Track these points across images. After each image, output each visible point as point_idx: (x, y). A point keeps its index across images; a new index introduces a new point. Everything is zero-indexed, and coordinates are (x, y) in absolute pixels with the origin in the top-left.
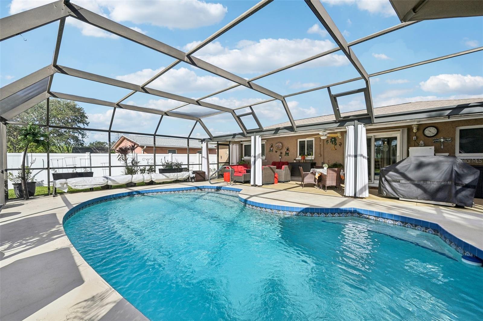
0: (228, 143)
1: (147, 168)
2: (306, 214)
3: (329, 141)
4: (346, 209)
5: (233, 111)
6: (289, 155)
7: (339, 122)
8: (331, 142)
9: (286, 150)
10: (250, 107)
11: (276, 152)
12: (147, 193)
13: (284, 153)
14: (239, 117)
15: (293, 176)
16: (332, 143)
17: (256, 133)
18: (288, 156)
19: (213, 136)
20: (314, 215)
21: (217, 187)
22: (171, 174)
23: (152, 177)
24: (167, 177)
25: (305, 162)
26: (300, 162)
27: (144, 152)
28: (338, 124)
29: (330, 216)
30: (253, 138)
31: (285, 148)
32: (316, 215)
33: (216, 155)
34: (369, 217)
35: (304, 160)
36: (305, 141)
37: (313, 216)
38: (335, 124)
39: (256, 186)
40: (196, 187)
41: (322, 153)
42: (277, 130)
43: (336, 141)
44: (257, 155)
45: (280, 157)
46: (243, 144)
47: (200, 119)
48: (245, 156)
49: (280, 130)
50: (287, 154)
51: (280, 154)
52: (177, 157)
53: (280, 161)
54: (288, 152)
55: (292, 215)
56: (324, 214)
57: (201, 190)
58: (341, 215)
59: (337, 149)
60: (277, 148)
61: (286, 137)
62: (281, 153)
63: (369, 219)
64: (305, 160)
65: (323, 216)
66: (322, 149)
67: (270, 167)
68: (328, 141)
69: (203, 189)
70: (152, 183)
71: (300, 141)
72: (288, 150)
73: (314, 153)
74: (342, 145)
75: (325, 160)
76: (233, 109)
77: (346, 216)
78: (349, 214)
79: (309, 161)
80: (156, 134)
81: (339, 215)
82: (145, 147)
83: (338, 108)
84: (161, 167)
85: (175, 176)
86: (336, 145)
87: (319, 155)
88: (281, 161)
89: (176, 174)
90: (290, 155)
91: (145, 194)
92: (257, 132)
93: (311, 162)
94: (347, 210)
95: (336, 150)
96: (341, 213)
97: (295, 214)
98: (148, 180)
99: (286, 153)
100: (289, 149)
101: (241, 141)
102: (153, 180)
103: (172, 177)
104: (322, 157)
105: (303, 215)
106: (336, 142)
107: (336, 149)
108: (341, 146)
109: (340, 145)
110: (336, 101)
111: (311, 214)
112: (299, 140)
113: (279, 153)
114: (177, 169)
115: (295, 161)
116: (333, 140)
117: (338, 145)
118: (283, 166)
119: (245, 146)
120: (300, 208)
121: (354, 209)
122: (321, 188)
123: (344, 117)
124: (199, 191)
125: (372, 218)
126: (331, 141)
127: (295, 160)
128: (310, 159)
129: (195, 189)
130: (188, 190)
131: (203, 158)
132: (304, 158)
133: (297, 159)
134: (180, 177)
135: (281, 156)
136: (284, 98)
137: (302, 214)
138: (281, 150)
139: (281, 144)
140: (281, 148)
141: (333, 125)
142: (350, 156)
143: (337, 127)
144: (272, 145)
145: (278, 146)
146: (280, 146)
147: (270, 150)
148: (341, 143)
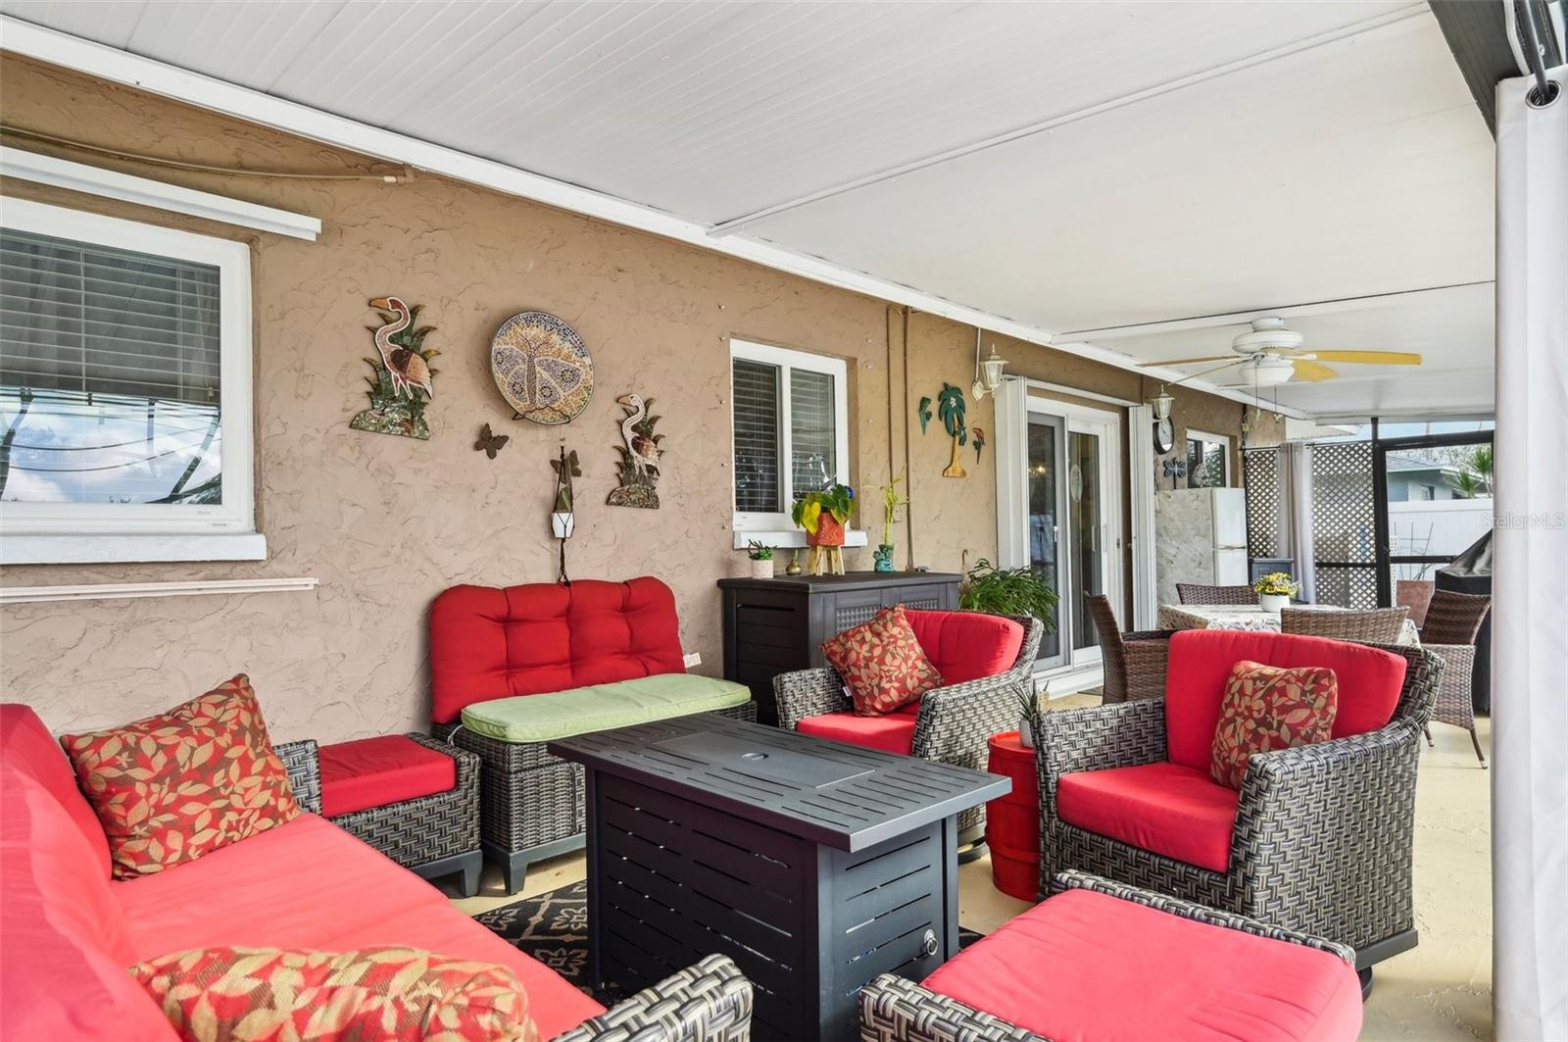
3: (934, 407)
13: (599, 474)
16: (948, 429)
18: (647, 513)
41: (901, 497)
43: (965, 417)
45: (558, 521)
50: (640, 480)
59: (968, 476)
60: (516, 392)
62: (566, 466)
66: (900, 458)
68: (928, 405)
74: (983, 449)
75: (915, 551)
95: (963, 481)
100: (656, 430)
106: (963, 421)
108: (979, 455)
109: (973, 443)
113: (527, 458)
116: (953, 402)
117: (967, 445)
126: (943, 410)
132: (835, 535)
138: (572, 419)
140: (569, 396)
144: (419, 323)
145: (525, 367)
146: (546, 375)
147: (366, 404)
148: (979, 431)
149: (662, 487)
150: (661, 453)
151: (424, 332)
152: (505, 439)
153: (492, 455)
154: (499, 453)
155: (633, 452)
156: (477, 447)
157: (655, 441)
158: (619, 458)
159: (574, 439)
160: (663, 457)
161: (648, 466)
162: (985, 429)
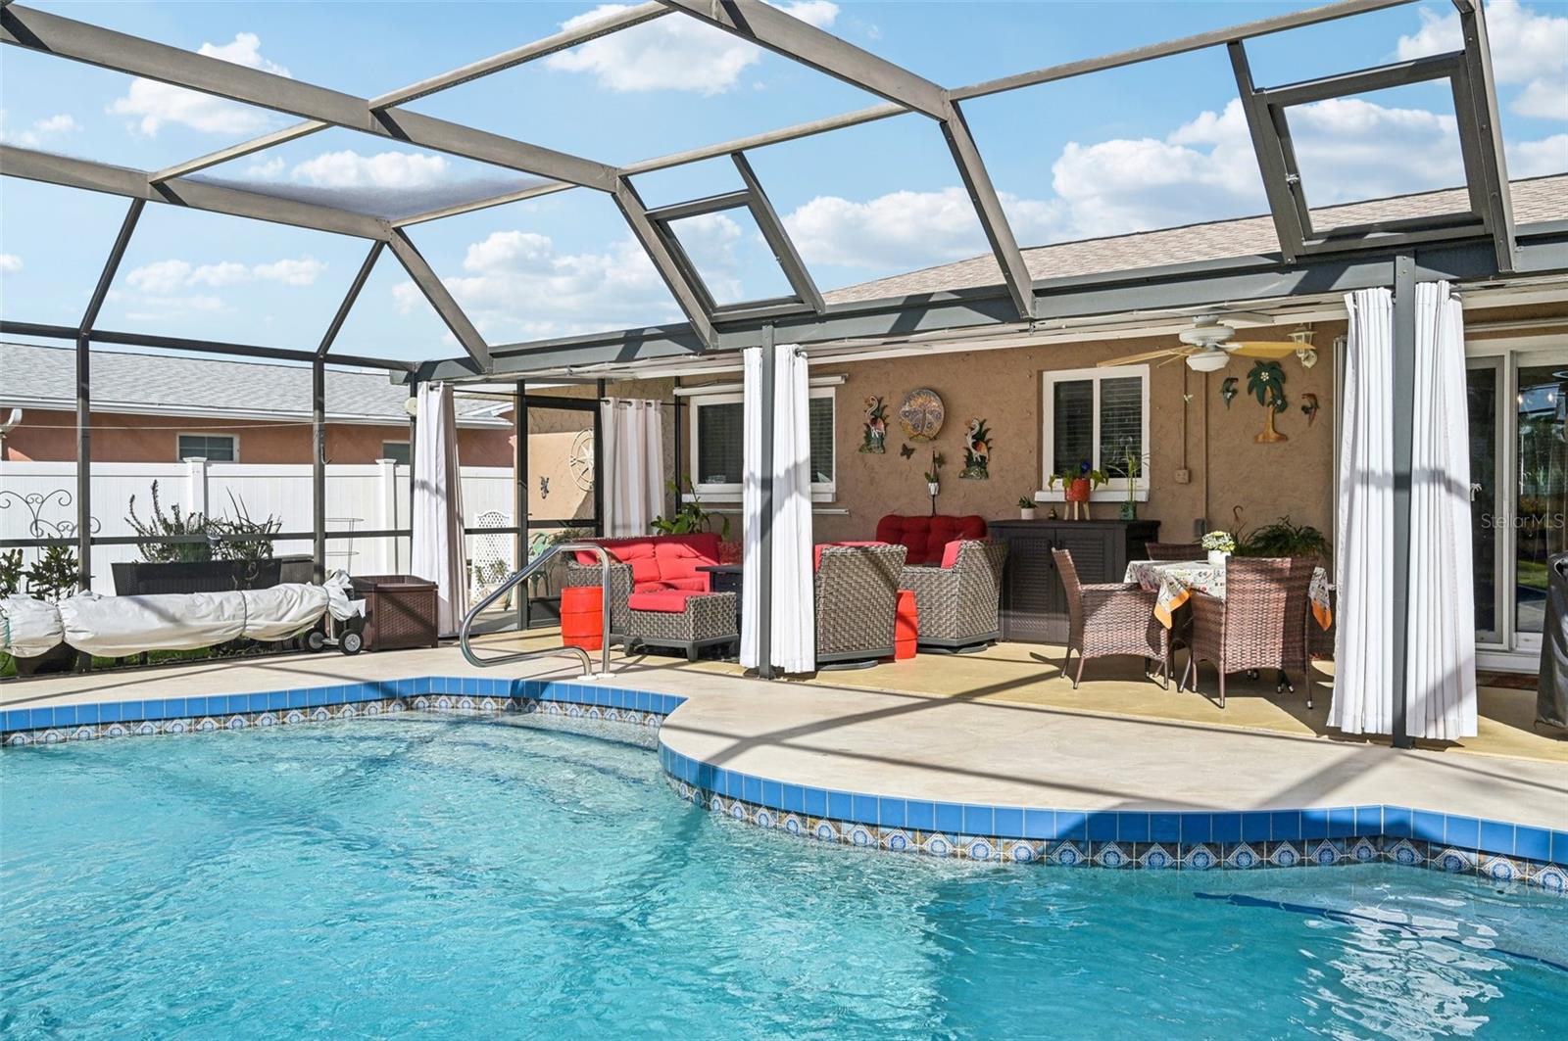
0: (591, 393)
1: (33, 557)
2: (1094, 853)
3: (1243, 384)
4: (1346, 817)
5: (625, 179)
6: (987, 476)
7: (1303, 261)
8: (1250, 392)
9: (970, 441)
10: (738, 155)
11: (907, 452)
12: (28, 731)
13: (957, 462)
14: (659, 222)
15: (1016, 609)
16: (1262, 401)
17: (775, 325)
18: (984, 482)
19: (490, 344)
20: (1144, 859)
21: (515, 683)
22: (200, 598)
23: (66, 622)
24: (173, 619)
25: (1088, 517)
26: (1055, 518)
27: (10, 450)
28: (1297, 277)
29: (1244, 860)
30: (753, 358)
31: (966, 429)
32: (1157, 860)
33: (511, 472)
34: (1481, 864)
35: (1086, 507)
36: (1091, 382)
37: (1139, 866)
38: (1275, 274)
39: (777, 673)
40: (373, 685)
41: (1197, 463)
42: (912, 310)
43: (1288, 389)
44: (779, 470)
45: (933, 487)
46: (688, 397)
47: (398, 231)
48: (702, 480)
49: (930, 312)
50: (977, 465)
51: (929, 466)
52: (239, 487)
53: (929, 513)
54: (984, 451)
55: (1006, 860)
56: (1207, 851)
57: (408, 703)
58: (1315, 857)
59: (1292, 439)
60: (915, 427)
61: (968, 353)
62: (939, 460)
63: (1484, 875)
64: (1092, 504)
65: (1200, 861)
66: (1197, 431)
67: (865, 551)
68: (1234, 386)
69: (420, 701)
70: (62, 661)
71: (1058, 386)
72: (980, 438)
73: (1146, 460)
74: (1319, 413)
75: (1214, 506)
76: (626, 166)
77: (1341, 863)
78: (1365, 849)
79: (1117, 514)
80: (95, 327)
81: (1301, 851)
82: (16, 415)
83: (1291, 178)
84: (132, 555)
85: (228, 611)
86: (1282, 408)
87: (1182, 475)
88: (941, 512)
89: (234, 597)
90: (994, 478)
91: (18, 738)
92: (781, 321)
93: (1131, 516)
94: (1348, 825)
95: (1282, 445)
96: (1316, 842)
97: (1023, 854)
98: (34, 642)
99: (969, 458)
100: (988, 437)
101: (678, 381)
102: (72, 639)
103: (209, 622)
104: (1198, 489)
105: (1080, 859)
106: (1281, 390)
107: (1283, 438)
108: (1311, 420)
109: (1305, 409)
110: (1281, 129)
111: (1130, 855)
112: (1052, 377)
113: (923, 458)
114: (244, 563)
115: (1026, 514)
116: (1265, 376)
117: (1295, 411)
118: (947, 545)
119: (702, 409)
120: (1060, 814)
121: (1394, 817)
122: (1189, 686)
123: (1334, 236)
124: (396, 711)
125: (1501, 872)
126: (1255, 384)
127: (1029, 505)
128: (1124, 497)
129: (367, 702)
130: (313, 708)
131: (417, 491)
132: (1084, 495)
133: (1039, 497)
134: (262, 622)
135: (936, 479)
136: (954, 104)
137: (1069, 854)
138: (935, 438)
139: (935, 404)
140: (937, 426)
141: (1266, 283)
142: (1367, 478)
143: (1290, 295)
144: (882, 405)
145: (921, 415)
146: (930, 417)
147: (863, 441)
148: (1312, 396)
149: (991, 467)
150: (989, 449)
151: (884, 407)
152: (913, 450)
153: (908, 457)
154: (912, 456)
155: (973, 450)
156: (902, 455)
157: (986, 443)
158: (965, 453)
159: (944, 446)
160: (991, 452)
161: (981, 457)
162: (1320, 394)
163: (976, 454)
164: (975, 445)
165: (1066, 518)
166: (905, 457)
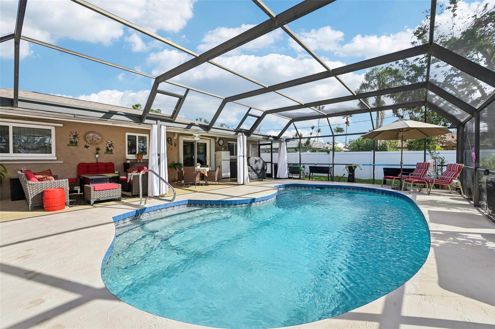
6: (112, 154)
9: (108, 145)
10: (188, 90)
13: (103, 150)
16: (169, 143)
25: (142, 162)
26: (135, 162)
31: (106, 143)
36: (135, 136)
43: (172, 142)
45: (96, 156)
50: (110, 151)
51: (95, 151)
53: (95, 162)
59: (173, 149)
60: (90, 141)
61: (107, 126)
62: (98, 149)
64: (143, 160)
71: (128, 136)
72: (110, 145)
74: (176, 146)
86: (171, 145)
88: (99, 162)
90: (114, 154)
107: (172, 149)
108: (175, 147)
109: (175, 145)
112: (127, 134)
113: (92, 148)
116: (169, 139)
117: (173, 145)
126: (168, 141)
132: (141, 158)
135: (97, 154)
138: (97, 144)
139: (98, 136)
140: (98, 141)
145: (91, 138)
146: (95, 139)
147: (69, 143)
148: (175, 143)
149: (113, 152)
150: (113, 148)
151: (77, 135)
152: (88, 146)
153: (87, 148)
156: (85, 147)
157: (112, 146)
158: (107, 148)
159: (99, 146)
161: (111, 149)
162: (177, 143)
163: (110, 149)
164: (109, 147)
165: (138, 162)
166: (86, 148)
